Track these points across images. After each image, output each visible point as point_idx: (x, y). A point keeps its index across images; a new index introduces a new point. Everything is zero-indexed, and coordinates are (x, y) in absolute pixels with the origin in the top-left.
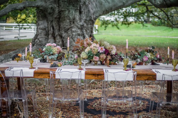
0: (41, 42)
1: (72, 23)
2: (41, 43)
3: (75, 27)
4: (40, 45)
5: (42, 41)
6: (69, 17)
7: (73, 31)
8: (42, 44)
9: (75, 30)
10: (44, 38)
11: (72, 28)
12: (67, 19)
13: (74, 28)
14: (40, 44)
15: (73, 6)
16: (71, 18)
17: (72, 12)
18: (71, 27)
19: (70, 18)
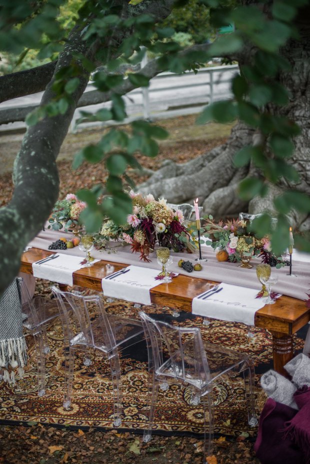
0: (239, 139)
1: (299, 94)
2: (238, 141)
3: (303, 105)
4: (237, 146)
5: (241, 139)
6: (291, 79)
7: (296, 117)
8: (242, 144)
9: (302, 114)
10: (247, 131)
11: (296, 110)
12: (287, 85)
13: (299, 108)
14: (236, 143)
15: (304, 49)
16: (297, 81)
17: (303, 64)
18: (293, 107)
19: (294, 82)
